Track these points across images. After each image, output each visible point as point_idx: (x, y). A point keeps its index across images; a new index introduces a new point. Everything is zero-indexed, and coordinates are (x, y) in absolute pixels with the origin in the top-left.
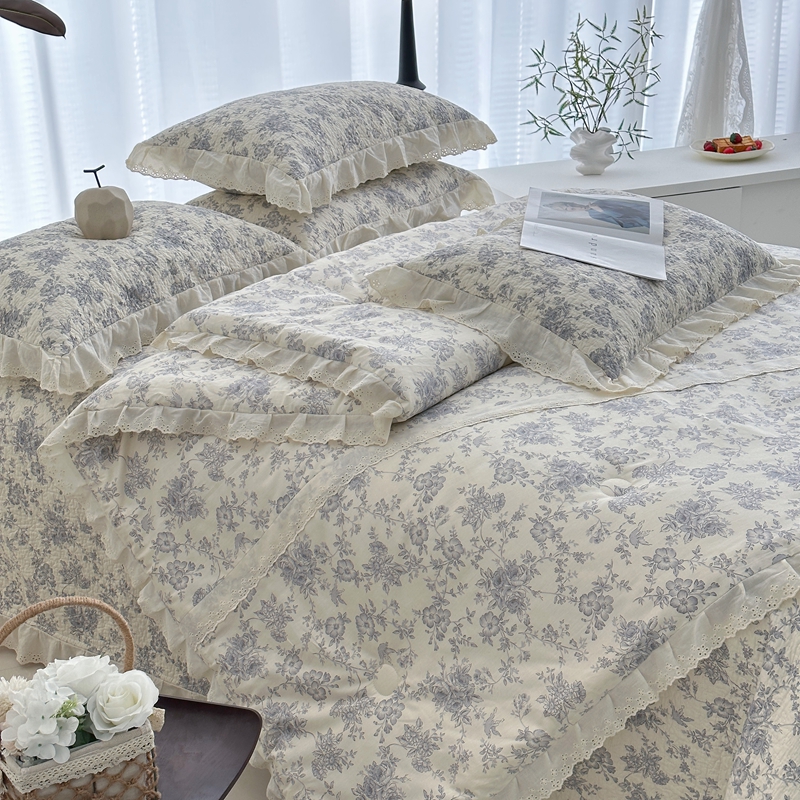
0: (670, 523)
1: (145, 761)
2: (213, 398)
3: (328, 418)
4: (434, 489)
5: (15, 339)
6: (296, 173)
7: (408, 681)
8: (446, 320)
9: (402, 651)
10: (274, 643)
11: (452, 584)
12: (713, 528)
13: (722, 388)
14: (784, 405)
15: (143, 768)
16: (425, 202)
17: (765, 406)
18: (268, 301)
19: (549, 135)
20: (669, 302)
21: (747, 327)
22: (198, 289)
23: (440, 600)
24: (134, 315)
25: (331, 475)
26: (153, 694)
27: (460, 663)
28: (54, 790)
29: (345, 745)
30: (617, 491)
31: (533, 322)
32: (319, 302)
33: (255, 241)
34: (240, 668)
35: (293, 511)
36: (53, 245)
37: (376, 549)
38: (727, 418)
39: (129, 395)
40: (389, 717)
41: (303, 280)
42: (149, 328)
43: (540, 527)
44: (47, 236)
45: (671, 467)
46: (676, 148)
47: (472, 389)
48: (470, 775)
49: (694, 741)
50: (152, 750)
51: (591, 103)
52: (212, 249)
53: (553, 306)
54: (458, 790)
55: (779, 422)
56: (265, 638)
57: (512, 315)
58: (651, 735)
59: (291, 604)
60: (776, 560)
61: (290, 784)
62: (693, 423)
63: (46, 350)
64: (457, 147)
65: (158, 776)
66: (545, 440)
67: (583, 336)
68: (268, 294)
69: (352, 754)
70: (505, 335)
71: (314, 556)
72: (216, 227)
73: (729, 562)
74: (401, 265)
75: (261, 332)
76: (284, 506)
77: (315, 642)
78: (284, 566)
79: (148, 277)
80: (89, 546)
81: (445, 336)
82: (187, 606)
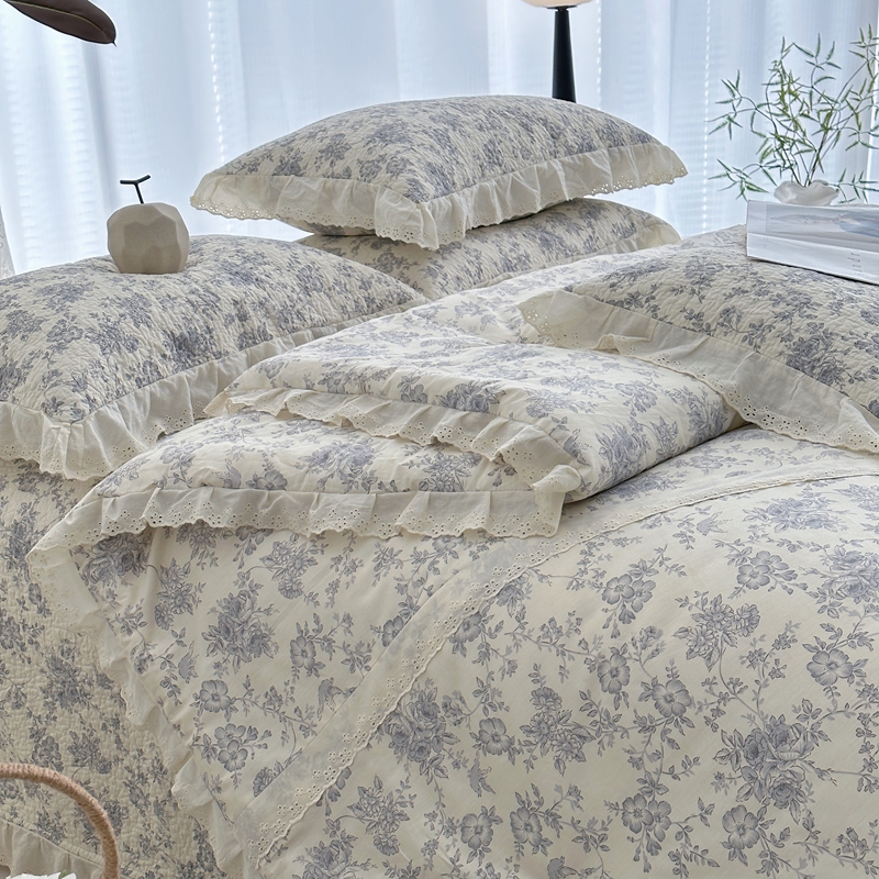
2: (287, 472)
3: (463, 497)
4: (637, 600)
5: (9, 403)
6: (416, 194)
8: (639, 362)
9: (588, 872)
10: (380, 857)
11: (672, 758)
16: (592, 250)
18: (373, 344)
19: (746, 192)
22: (277, 342)
23: (652, 786)
24: (183, 374)
25: (468, 583)
31: (774, 362)
32: (449, 345)
33: (359, 283)
35: (408, 642)
36: (74, 280)
37: (543, 700)
39: (163, 473)
41: (425, 320)
42: (205, 394)
43: (824, 660)
44: (68, 270)
47: (686, 458)
51: (801, 147)
52: (298, 289)
53: (807, 336)
59: (406, 793)
63: (50, 415)
64: (634, 179)
66: (817, 524)
67: (856, 378)
70: (731, 381)
71: (442, 713)
72: (304, 262)
74: (569, 289)
75: (362, 379)
76: (395, 634)
77: (444, 855)
78: (394, 730)
79: (205, 322)
80: (109, 708)
81: (642, 379)
82: (243, 797)
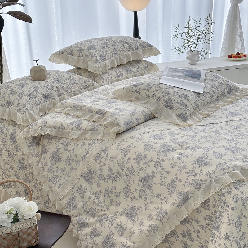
0: (194, 162)
1: (34, 228)
2: (65, 126)
3: (98, 132)
4: (127, 152)
5: (10, 109)
6: (97, 62)
7: (118, 210)
8: (136, 104)
9: (117, 201)
10: (81, 199)
11: (131, 181)
12: (207, 164)
13: (217, 125)
14: (234, 130)
15: (33, 230)
16: (138, 71)
17: (229, 130)
18: (84, 98)
19: (180, 53)
20: (203, 100)
21: (228, 107)
22: (66, 96)
23: (128, 186)
24: (46, 103)
26: (36, 208)
27: (133, 205)
28: (6, 235)
29: (99, 230)
30: (180, 154)
31: (161, 105)
32: (99, 99)
33: (84, 82)
34: (71, 207)
35: (87, 160)
36: (23, 82)
37: (110, 170)
38: (216, 133)
39: (42, 124)
40: (112, 221)
41: (95, 93)
42: (50, 107)
43: (157, 164)
44: (22, 80)
45: (197, 147)
46: (220, 57)
47: (142, 124)
48: (135, 238)
49: (201, 228)
50: (36, 225)
51: (193, 43)
52: (70, 84)
53: (168, 100)
54: (132, 243)
55: (232, 134)
56: (78, 198)
57: (155, 103)
58: (189, 226)
59: (86, 188)
60: (224, 174)
61: (84, 241)
62: (206, 134)
63: (19, 112)
64: (148, 55)
65: (38, 233)
66: (161, 139)
67: (176, 109)
68: (85, 97)
69: (102, 232)
70: (153, 109)
71: (93, 173)
72: (72, 77)
73: (210, 174)
74: (124, 88)
75: (81, 107)
76: (84, 158)
77: (92, 199)
78: (84, 176)
79: (51, 92)
80: (30, 170)
81: (135, 109)
82: (56, 189)
